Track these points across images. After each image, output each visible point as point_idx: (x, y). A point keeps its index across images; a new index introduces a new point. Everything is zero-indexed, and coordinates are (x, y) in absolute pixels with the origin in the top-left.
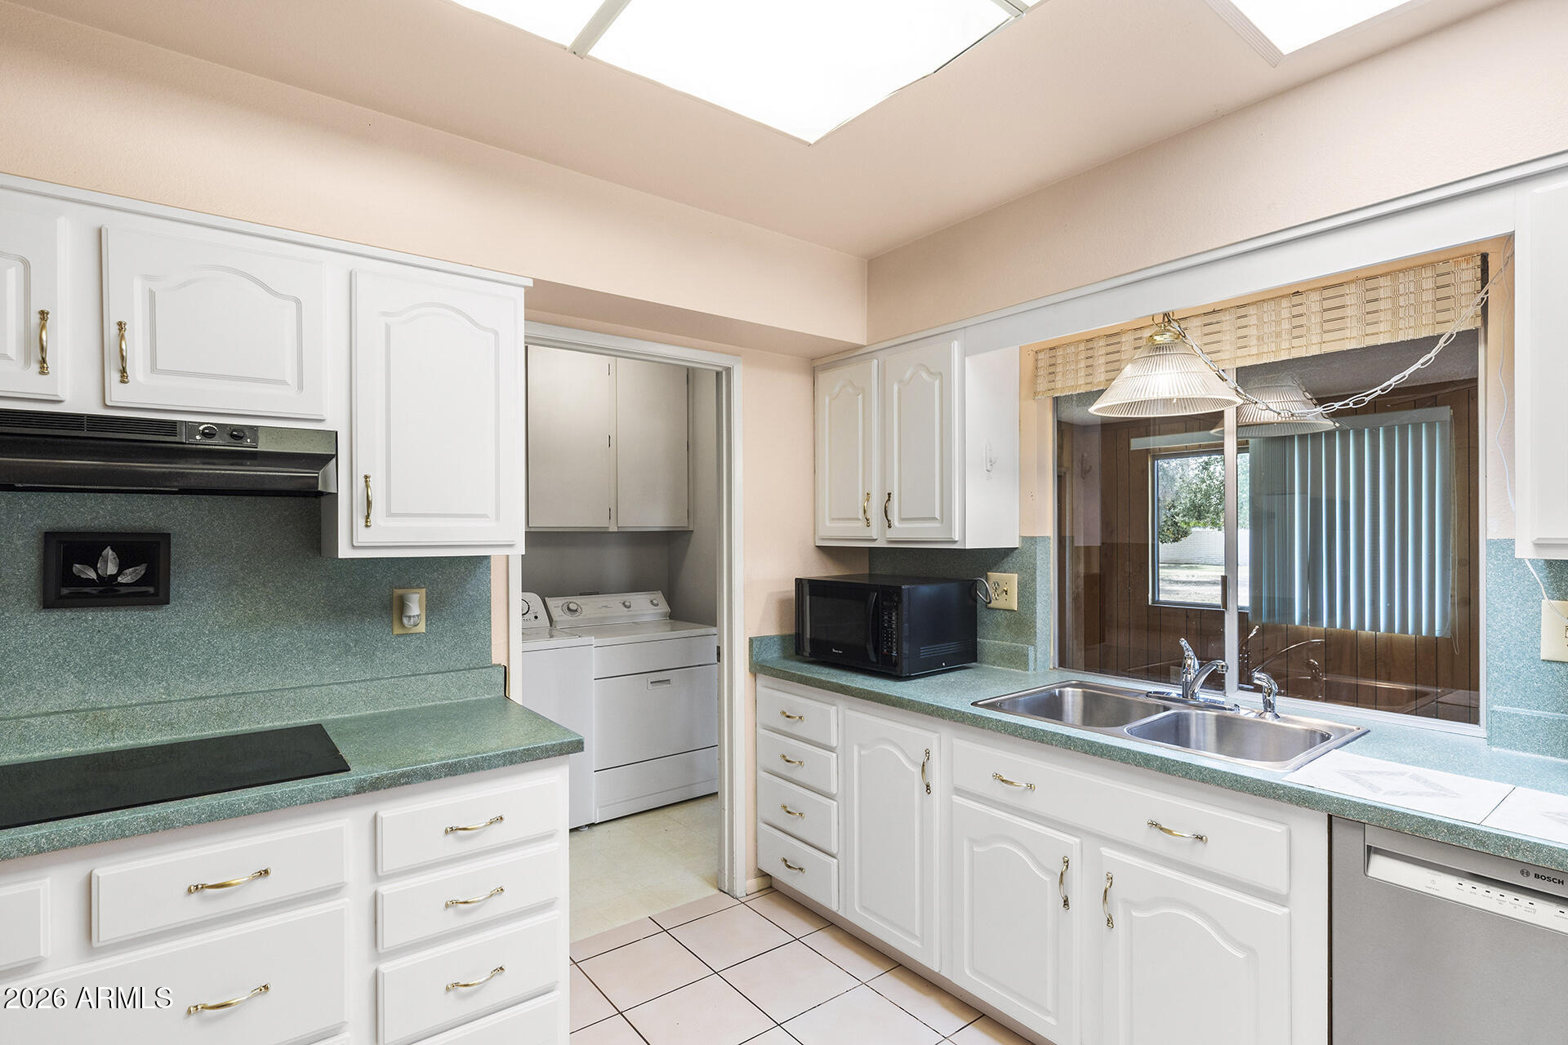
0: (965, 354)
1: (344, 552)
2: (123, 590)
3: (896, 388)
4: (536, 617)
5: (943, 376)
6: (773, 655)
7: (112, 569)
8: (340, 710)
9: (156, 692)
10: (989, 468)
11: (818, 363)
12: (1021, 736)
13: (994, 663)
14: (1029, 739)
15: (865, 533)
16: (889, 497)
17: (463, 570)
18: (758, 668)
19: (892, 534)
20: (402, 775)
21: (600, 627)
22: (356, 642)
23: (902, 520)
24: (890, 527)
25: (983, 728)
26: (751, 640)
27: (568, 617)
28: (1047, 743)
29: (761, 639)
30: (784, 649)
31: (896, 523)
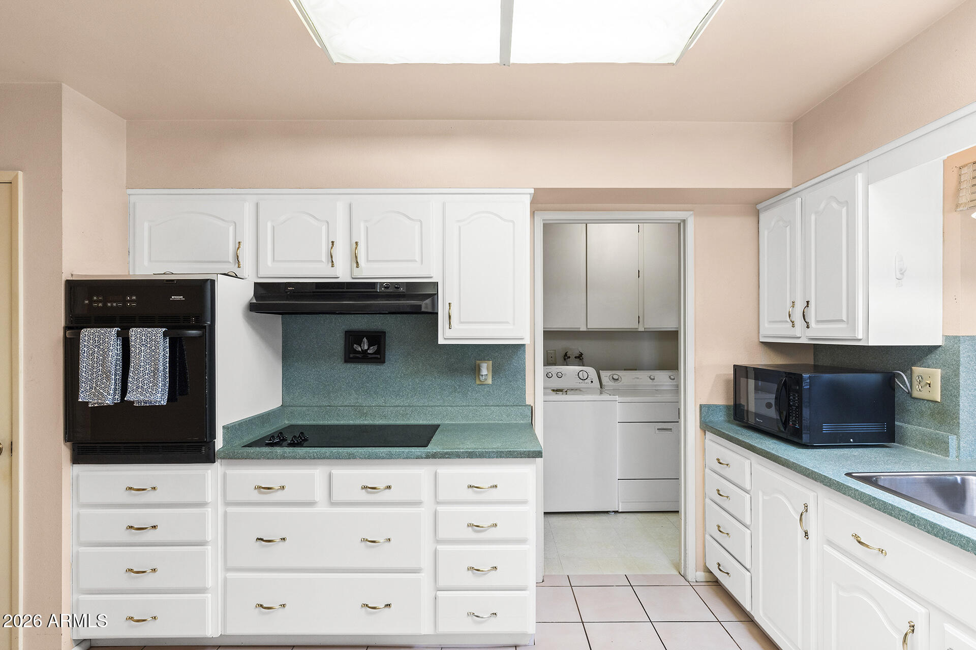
0: (868, 183)
1: (441, 341)
2: (370, 356)
3: (813, 217)
4: (592, 382)
5: (849, 204)
6: (720, 418)
7: (366, 347)
8: (451, 420)
9: (381, 401)
10: (899, 276)
11: (759, 207)
12: (873, 506)
13: (916, 446)
14: (880, 510)
15: (792, 332)
16: (808, 304)
17: (511, 352)
18: (706, 426)
19: (811, 333)
20: (446, 453)
21: (633, 391)
22: (459, 386)
23: (818, 322)
24: (808, 327)
25: (844, 494)
26: (701, 406)
27: (612, 383)
28: (895, 517)
29: (709, 407)
30: (728, 415)
31: (813, 324)
